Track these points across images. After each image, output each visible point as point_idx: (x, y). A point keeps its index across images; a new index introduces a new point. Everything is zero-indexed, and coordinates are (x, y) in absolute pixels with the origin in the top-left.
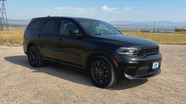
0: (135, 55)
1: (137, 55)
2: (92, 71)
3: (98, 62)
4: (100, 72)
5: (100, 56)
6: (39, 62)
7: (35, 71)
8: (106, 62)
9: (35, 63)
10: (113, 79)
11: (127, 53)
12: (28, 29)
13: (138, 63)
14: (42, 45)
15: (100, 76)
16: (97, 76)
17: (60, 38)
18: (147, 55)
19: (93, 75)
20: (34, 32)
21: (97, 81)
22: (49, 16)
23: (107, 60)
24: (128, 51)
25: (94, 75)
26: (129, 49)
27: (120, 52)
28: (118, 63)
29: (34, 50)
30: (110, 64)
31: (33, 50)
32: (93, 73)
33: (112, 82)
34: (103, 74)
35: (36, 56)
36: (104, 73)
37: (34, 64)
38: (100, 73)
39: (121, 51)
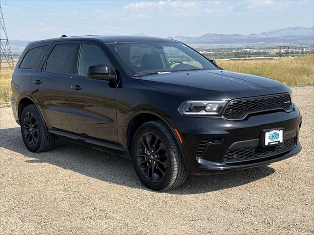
0: (220, 115)
1: (224, 115)
2: (138, 155)
3: (146, 134)
4: (152, 157)
5: (151, 122)
6: (43, 140)
7: (34, 159)
8: (161, 134)
9: (35, 143)
10: (176, 169)
11: (203, 113)
12: (19, 67)
13: (228, 133)
14: (46, 103)
15: (154, 166)
16: (148, 165)
17: (77, 86)
18: (249, 116)
19: (139, 164)
20: (30, 74)
21: (147, 177)
22: (65, 36)
23: (163, 129)
24: (203, 108)
25: (141, 164)
26: (205, 104)
27: (187, 111)
28: (183, 135)
29: (32, 114)
30: (169, 137)
31: (30, 114)
32: (139, 160)
33: (175, 177)
34: (158, 161)
35: (35, 127)
36: (159, 159)
37: (32, 144)
38: (151, 159)
39: (189, 109)
